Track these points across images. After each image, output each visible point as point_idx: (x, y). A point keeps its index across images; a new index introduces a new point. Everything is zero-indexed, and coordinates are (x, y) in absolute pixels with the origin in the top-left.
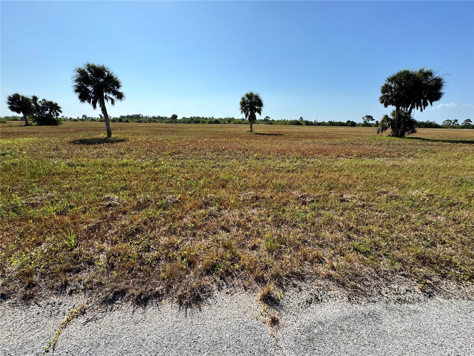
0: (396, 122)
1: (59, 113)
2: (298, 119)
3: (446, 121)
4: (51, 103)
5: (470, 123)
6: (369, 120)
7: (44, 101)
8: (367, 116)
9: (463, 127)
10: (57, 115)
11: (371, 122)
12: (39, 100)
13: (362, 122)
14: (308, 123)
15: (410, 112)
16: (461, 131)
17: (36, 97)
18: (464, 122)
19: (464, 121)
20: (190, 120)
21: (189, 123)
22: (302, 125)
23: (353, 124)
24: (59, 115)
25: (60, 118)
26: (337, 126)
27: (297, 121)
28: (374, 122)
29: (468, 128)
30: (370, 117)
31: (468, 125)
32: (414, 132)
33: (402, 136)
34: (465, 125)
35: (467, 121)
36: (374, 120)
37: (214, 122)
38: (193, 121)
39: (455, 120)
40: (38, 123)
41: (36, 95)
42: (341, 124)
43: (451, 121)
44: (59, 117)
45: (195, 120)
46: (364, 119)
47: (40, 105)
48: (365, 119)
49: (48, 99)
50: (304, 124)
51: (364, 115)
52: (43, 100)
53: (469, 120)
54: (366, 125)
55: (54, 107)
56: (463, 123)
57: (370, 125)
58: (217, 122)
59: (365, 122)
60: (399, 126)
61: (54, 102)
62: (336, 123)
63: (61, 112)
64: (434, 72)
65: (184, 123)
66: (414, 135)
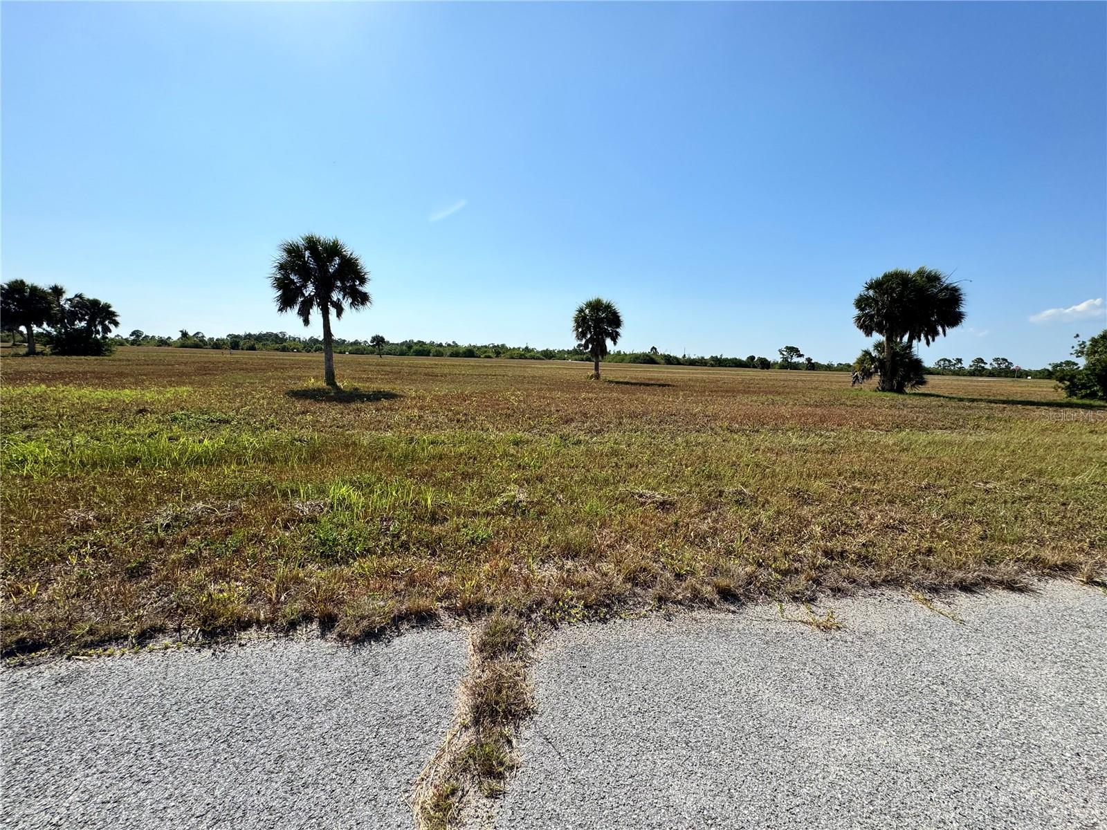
0: (888, 364)
1: (112, 327)
2: (647, 350)
3: (941, 360)
4: (95, 303)
5: (983, 365)
6: (792, 356)
7: (78, 299)
8: (787, 348)
9: (972, 373)
10: (106, 330)
11: (795, 359)
12: (66, 296)
13: (778, 359)
14: (670, 360)
15: (910, 346)
16: (967, 381)
17: (61, 289)
18: (972, 364)
19: (973, 361)
20: (404, 348)
21: (402, 354)
22: (658, 364)
23: (765, 364)
24: (110, 331)
25: (112, 339)
26: (729, 366)
27: (647, 355)
28: (802, 360)
29: (982, 376)
30: (793, 350)
31: (980, 370)
32: (923, 382)
33: (900, 390)
34: (975, 370)
35: (978, 363)
36: (801, 356)
37: (465, 353)
38: (412, 350)
39: (958, 359)
40: (54, 348)
41: (59, 285)
42: (737, 363)
43: (949, 361)
44: (110, 335)
45: (415, 348)
46: (783, 355)
47: (67, 306)
48: (785, 353)
49: (89, 295)
50: (663, 361)
51: (783, 348)
52: (76, 296)
53: (981, 359)
54: (787, 365)
55: (101, 313)
56: (971, 366)
57: (795, 367)
58: (470, 353)
59: (785, 359)
60: (894, 372)
61: (103, 301)
62: (726, 360)
63: (116, 324)
64: (944, 275)
65: (391, 354)
66: (922, 389)
